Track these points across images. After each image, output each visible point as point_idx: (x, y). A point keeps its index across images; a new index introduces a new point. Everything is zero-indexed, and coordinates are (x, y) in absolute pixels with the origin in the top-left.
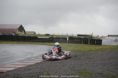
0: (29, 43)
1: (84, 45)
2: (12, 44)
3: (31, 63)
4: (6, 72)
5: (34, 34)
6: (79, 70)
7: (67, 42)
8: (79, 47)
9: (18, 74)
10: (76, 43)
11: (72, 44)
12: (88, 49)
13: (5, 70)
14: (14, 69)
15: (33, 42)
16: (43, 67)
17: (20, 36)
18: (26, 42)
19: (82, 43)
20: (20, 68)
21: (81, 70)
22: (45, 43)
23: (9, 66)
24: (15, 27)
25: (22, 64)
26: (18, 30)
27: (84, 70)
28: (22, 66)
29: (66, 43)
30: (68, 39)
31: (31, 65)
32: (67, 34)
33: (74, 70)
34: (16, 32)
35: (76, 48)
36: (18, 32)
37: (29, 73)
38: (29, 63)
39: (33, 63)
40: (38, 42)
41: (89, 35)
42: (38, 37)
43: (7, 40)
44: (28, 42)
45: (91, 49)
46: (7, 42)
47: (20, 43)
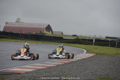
0: (54, 43)
1: (111, 48)
2: (37, 44)
3: (52, 64)
4: (24, 73)
5: (61, 34)
6: (100, 75)
7: (94, 44)
8: (105, 50)
9: (35, 77)
10: (102, 46)
11: (98, 46)
12: (115, 53)
13: (23, 71)
14: (33, 70)
15: (58, 42)
16: (63, 70)
17: (45, 36)
18: (51, 42)
19: (109, 46)
20: (40, 69)
21: (102, 75)
22: (70, 44)
23: (29, 67)
24: (42, 27)
25: (42, 65)
26: (45, 30)
27: (106, 75)
28: (42, 68)
29: (92, 45)
30: (94, 41)
31: (51, 67)
32: (95, 36)
33: (95, 75)
34: (43, 31)
35: (102, 51)
36: (45, 32)
37: (46, 75)
38: (50, 64)
39: (54, 64)
40: (63, 43)
41: (118, 38)
42: (64, 38)
43: (32, 39)
44: (52, 42)
45: (118, 53)
46: (32, 42)
47: (45, 42)
